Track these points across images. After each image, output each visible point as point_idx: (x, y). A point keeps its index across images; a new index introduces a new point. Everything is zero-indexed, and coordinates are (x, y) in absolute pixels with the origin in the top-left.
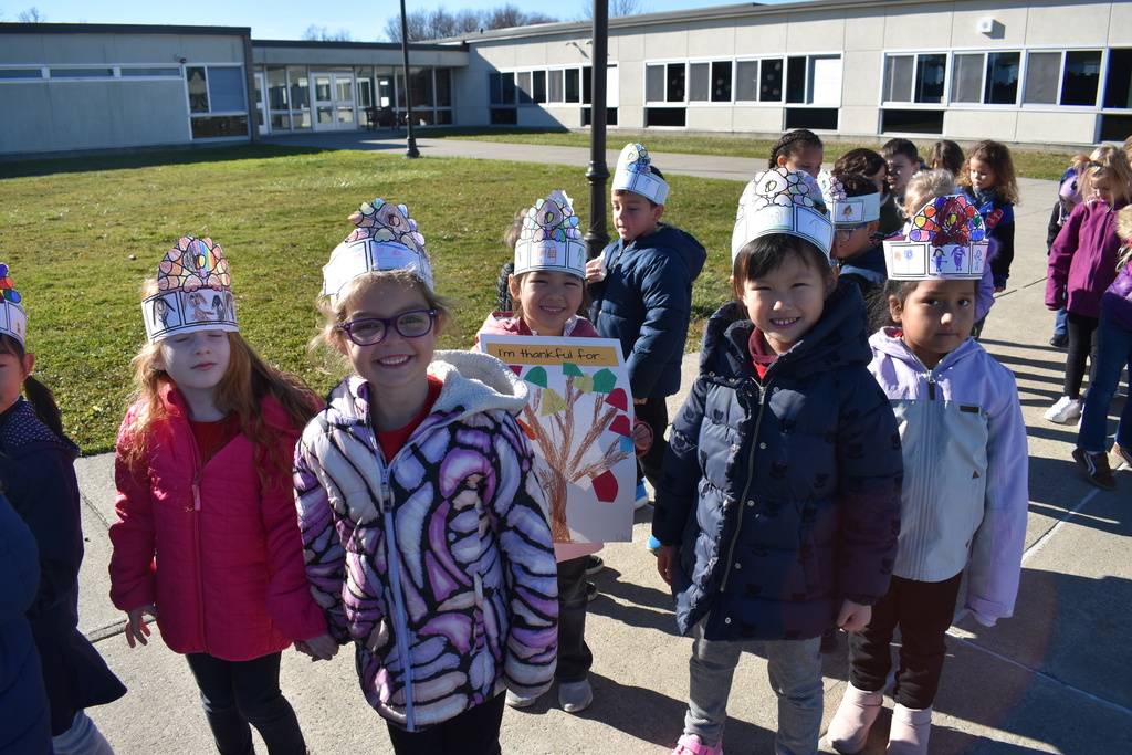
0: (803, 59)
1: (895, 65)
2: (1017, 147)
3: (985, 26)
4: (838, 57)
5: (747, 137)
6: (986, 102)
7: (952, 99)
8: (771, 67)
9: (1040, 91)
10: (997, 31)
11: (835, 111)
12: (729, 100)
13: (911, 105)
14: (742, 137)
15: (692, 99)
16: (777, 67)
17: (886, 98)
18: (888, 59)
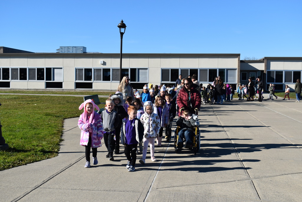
0: (51, 68)
1: (78, 71)
2: (112, 91)
3: (101, 62)
4: (61, 68)
5: (33, 90)
6: (103, 80)
7: (94, 80)
8: (40, 71)
9: (116, 78)
10: (104, 64)
11: (61, 83)
12: (26, 80)
13: (83, 81)
14: (31, 90)
15: (12, 79)
16: (42, 70)
17: (76, 79)
18: (76, 69)
